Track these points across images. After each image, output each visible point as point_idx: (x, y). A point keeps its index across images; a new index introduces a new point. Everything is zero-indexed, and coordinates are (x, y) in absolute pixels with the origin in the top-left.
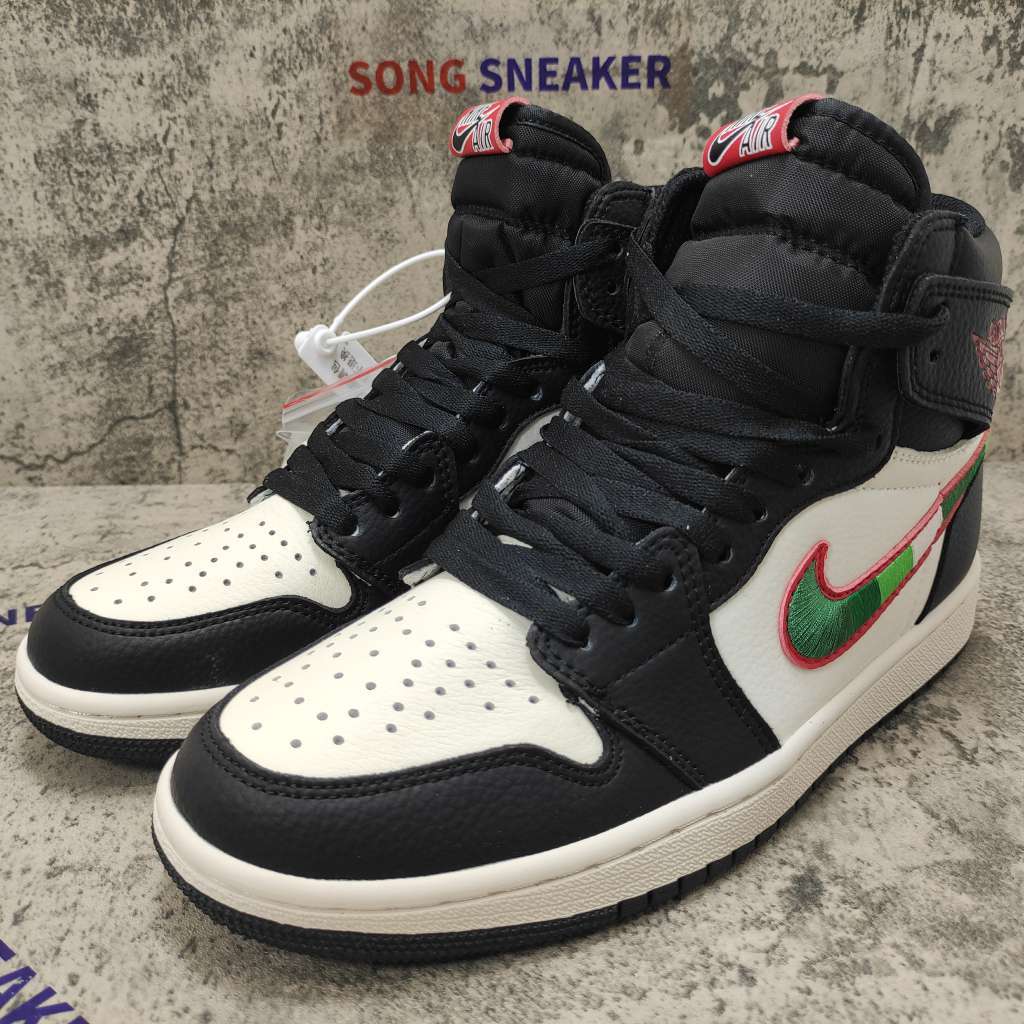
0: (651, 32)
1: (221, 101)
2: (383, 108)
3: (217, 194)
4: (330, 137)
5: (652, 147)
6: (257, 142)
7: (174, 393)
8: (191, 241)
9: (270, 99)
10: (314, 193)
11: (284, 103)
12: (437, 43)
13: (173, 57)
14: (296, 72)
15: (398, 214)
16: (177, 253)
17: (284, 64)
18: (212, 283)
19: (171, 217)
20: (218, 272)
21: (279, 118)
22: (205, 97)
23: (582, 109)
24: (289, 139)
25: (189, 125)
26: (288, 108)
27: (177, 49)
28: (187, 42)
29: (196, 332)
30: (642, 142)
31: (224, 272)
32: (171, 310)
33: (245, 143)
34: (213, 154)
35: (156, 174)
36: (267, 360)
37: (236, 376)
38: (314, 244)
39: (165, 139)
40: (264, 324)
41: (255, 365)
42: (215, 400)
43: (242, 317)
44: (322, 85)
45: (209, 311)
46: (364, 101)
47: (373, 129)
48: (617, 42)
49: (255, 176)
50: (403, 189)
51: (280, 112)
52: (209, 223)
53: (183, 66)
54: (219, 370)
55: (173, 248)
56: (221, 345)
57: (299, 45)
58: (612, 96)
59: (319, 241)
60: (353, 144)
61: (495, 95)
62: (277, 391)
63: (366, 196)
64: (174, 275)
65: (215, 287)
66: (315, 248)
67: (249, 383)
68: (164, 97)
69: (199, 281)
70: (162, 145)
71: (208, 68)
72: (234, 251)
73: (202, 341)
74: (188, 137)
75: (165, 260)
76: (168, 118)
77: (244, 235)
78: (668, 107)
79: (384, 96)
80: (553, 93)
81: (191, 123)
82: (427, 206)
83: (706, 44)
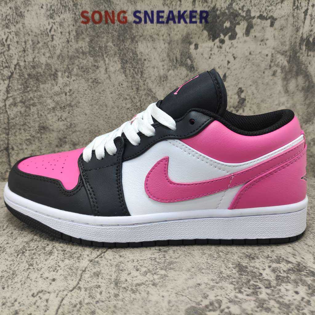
0: (201, 1)
1: (29, 26)
2: (94, 29)
3: (27, 63)
4: (73, 40)
5: (201, 47)
6: (43, 42)
7: (8, 144)
8: (16, 81)
9: (49, 25)
10: (66, 63)
11: (55, 27)
12: (116, 4)
13: (10, 8)
14: (59, 14)
15: (100, 72)
16: (10, 86)
17: (55, 11)
18: (24, 99)
19: (8, 72)
20: (27, 94)
21: (52, 33)
22: (23, 24)
23: (174, 31)
24: (56, 41)
25: (16, 35)
26: (56, 29)
27: (12, 5)
28: (16, 2)
29: (18, 119)
30: (198, 45)
31: (29, 94)
32: (7, 110)
33: (39, 42)
34: (26, 47)
35: (2, 54)
36: (46, 130)
37: (33, 137)
38: (66, 83)
39: (6, 40)
40: (45, 116)
41: (41, 133)
42: (24, 147)
43: (36, 113)
44: (70, 20)
45: (23, 110)
46: (87, 26)
47: (90, 38)
48: (188, 5)
49: (43, 56)
50: (102, 62)
51: (53, 30)
52: (24, 74)
53: (14, 11)
54: (27, 135)
55: (9, 84)
56: (28, 124)
57: (61, 3)
58: (186, 26)
59: (68, 82)
60: (82, 43)
61: (139, 25)
62: (50, 143)
63: (87, 64)
64: (9, 95)
65: (25, 100)
66: (66, 85)
67: (39, 140)
68: (6, 23)
69: (19, 98)
70: (5, 43)
71: (24, 12)
72: (33, 86)
73: (20, 122)
74: (16, 40)
75: (5, 89)
76: (8, 32)
77: (38, 80)
78: (207, 31)
79: (95, 25)
80: (162, 25)
81: (17, 34)
82: (112, 69)
83: (223, 6)
